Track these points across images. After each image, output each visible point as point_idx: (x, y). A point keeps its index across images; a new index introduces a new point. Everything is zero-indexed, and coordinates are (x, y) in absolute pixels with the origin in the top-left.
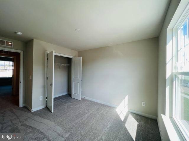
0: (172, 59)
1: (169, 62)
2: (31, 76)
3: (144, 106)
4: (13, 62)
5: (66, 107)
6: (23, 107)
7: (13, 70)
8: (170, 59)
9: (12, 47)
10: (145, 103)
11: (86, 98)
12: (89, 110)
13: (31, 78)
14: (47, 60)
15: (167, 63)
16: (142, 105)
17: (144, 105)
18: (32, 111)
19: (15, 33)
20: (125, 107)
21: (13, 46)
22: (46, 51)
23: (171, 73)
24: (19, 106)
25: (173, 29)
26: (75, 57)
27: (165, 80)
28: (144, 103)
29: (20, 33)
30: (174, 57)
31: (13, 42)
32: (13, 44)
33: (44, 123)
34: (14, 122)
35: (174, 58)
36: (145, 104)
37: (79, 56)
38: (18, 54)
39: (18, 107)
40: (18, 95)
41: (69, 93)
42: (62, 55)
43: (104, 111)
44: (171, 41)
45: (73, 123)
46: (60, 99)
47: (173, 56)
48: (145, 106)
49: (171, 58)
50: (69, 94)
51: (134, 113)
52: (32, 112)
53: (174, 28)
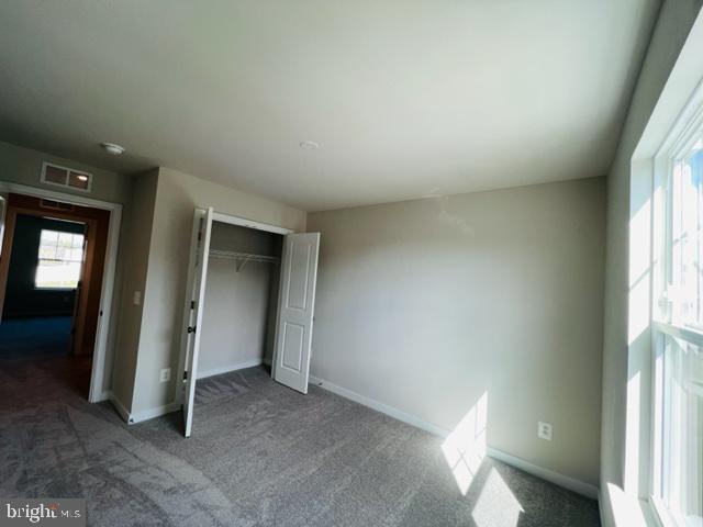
0: (651, 270)
1: (638, 282)
2: (138, 294)
3: (545, 437)
4: (85, 239)
5: (251, 417)
6: (100, 404)
7: (84, 265)
8: (644, 269)
9: (89, 190)
10: (549, 426)
11: (328, 386)
12: (335, 436)
13: (137, 302)
14: (199, 238)
15: (631, 284)
16: (541, 434)
17: (545, 432)
18: (132, 421)
19: (103, 146)
20: (476, 436)
21: (89, 186)
22: (197, 210)
23: (646, 325)
24: (87, 398)
25: (653, 158)
26: (296, 233)
27: (625, 349)
28: (545, 428)
29: (116, 149)
30: (659, 262)
31: (91, 175)
32: (91, 180)
33: (167, 472)
34: (65, 455)
35: (658, 270)
36: (550, 431)
37: (310, 230)
38: (103, 216)
39: (84, 401)
40: (89, 355)
41: (267, 362)
42: (251, 224)
43: (390, 445)
44: (649, 202)
45: (271, 482)
46: (233, 384)
47: (655, 258)
48: (549, 438)
49: (648, 266)
50: (266, 367)
51: (507, 464)
52: (130, 423)
53: (658, 156)
